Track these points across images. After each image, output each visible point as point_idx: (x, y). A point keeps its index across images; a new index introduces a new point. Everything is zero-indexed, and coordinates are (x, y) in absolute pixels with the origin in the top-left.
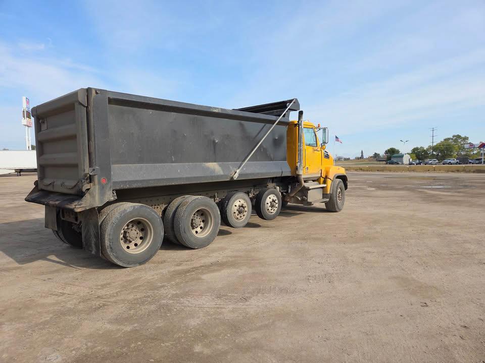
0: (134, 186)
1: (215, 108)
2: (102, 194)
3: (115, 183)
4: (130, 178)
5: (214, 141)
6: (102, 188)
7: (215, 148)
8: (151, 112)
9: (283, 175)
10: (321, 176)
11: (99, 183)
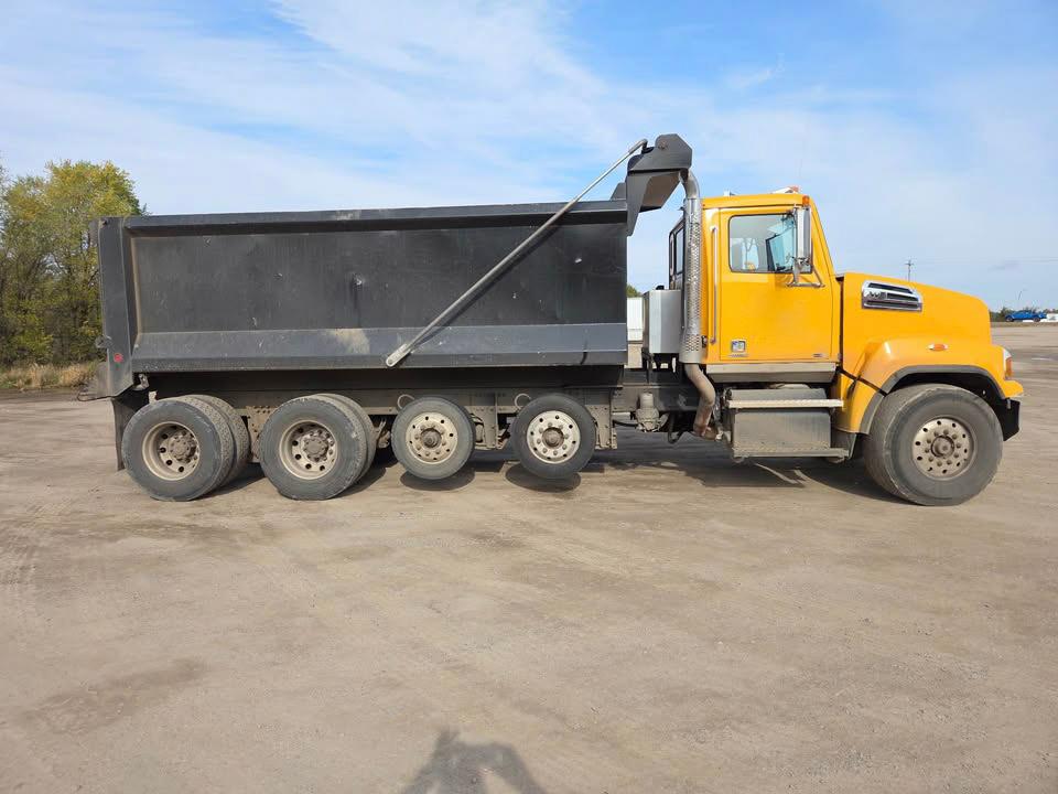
0: (168, 368)
1: (346, 212)
2: (117, 378)
3: (135, 362)
4: (161, 355)
5: (353, 283)
6: (116, 369)
7: (356, 298)
8: (209, 239)
9: (587, 362)
10: (840, 369)
11: (112, 362)
